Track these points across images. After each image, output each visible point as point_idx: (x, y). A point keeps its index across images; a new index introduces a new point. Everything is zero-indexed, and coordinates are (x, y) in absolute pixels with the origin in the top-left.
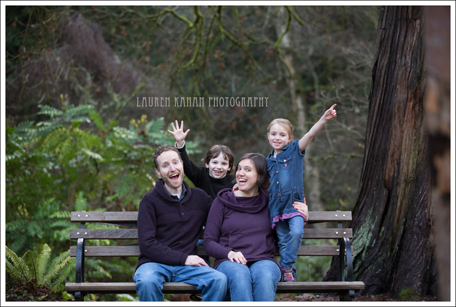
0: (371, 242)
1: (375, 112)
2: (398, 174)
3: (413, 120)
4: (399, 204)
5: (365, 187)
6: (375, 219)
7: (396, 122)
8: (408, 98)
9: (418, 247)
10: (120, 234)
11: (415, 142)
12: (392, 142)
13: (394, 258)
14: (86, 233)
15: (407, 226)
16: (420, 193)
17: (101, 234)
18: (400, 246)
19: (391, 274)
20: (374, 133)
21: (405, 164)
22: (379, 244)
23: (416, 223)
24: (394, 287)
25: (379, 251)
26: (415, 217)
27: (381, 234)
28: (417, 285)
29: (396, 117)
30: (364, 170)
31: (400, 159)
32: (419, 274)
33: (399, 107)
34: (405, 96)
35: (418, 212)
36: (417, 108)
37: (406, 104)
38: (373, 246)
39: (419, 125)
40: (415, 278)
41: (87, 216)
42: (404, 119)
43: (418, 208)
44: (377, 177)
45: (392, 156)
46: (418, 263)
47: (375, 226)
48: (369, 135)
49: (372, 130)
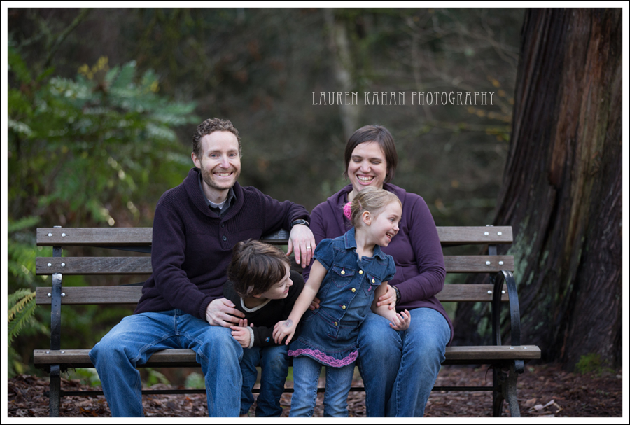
0: (526, 277)
1: (534, 57)
2: (573, 162)
3: (600, 70)
4: (573, 212)
5: (514, 184)
6: (532, 237)
7: (569, 73)
8: (591, 32)
9: (607, 285)
10: (121, 265)
11: (602, 108)
12: (563, 107)
13: (566, 304)
14: (63, 264)
15: (587, 249)
16: (611, 193)
17: (88, 265)
18: (577, 283)
19: (561, 331)
20: (532, 93)
21: (584, 144)
22: (540, 279)
23: (604, 244)
24: (566, 352)
25: (540, 292)
26: (602, 234)
27: (542, 263)
28: (606, 348)
29: (571, 66)
30: (513, 154)
31: (576, 136)
32: (609, 331)
33: (575, 48)
34: (586, 29)
35: (606, 226)
36: (606, 51)
37: (588, 43)
38: (529, 282)
39: (609, 78)
40: (603, 337)
41: (64, 235)
42: (584, 68)
43: (606, 219)
44: (536, 167)
45: (563, 130)
46: (609, 311)
47: (533, 249)
48: (522, 96)
49: (527, 87)
